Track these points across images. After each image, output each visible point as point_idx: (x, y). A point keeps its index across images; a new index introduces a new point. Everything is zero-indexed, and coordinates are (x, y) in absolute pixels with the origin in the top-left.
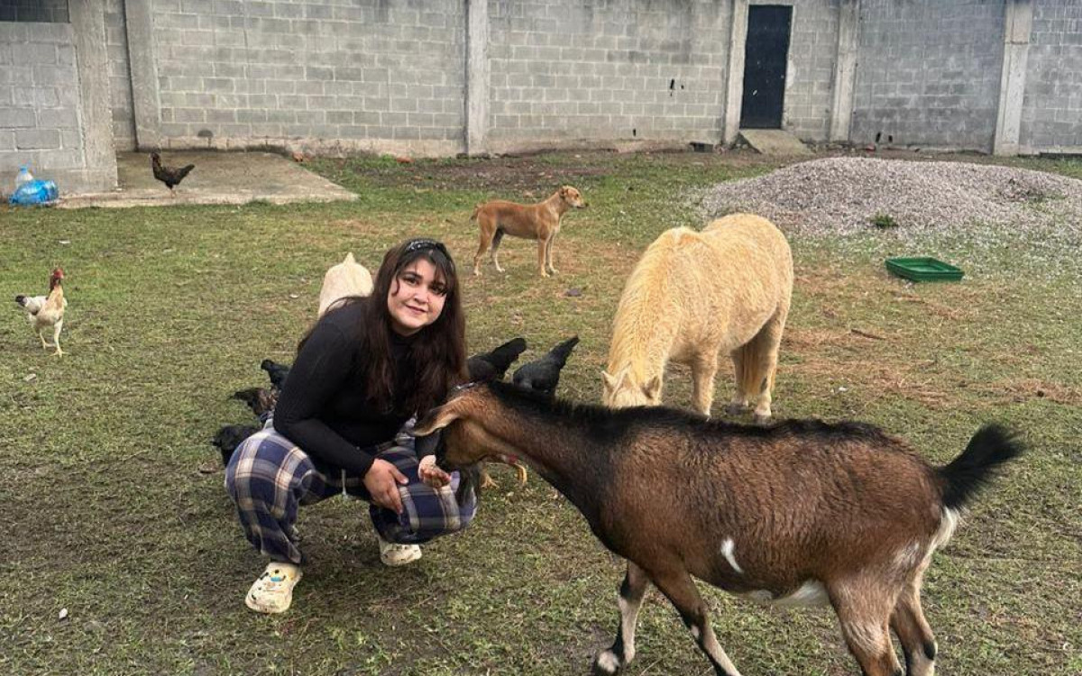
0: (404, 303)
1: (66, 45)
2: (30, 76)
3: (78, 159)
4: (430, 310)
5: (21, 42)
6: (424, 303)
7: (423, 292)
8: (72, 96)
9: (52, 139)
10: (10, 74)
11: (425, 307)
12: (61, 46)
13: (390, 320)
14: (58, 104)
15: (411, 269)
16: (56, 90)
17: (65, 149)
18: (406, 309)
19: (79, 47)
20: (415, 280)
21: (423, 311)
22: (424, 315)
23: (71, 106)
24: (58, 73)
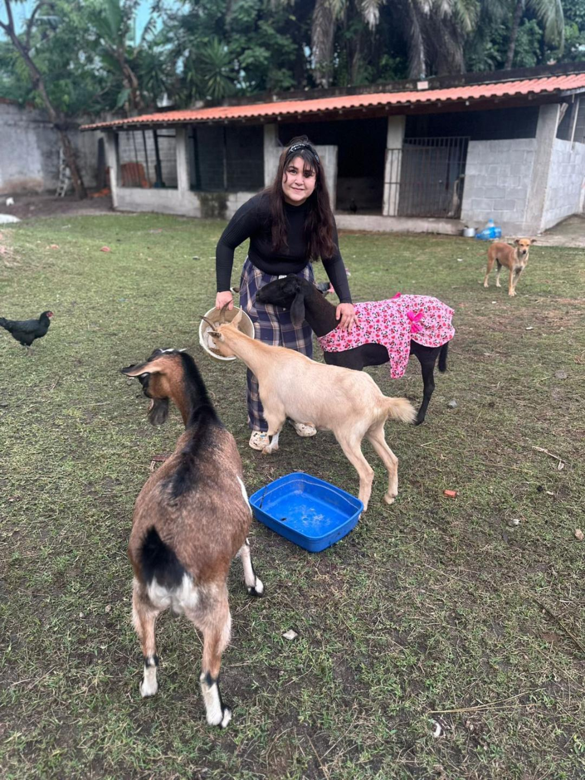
0: (290, 186)
1: (531, 151)
2: (508, 171)
3: (522, 216)
4: (306, 188)
5: (508, 151)
6: (301, 185)
7: (299, 178)
8: (528, 181)
9: (511, 205)
10: (499, 169)
11: (302, 187)
12: (528, 152)
13: (284, 197)
14: (519, 186)
15: (291, 165)
16: (520, 177)
17: (517, 211)
18: (291, 189)
19: (538, 152)
20: (295, 171)
21: (302, 190)
22: (303, 191)
23: (525, 186)
24: (523, 168)
